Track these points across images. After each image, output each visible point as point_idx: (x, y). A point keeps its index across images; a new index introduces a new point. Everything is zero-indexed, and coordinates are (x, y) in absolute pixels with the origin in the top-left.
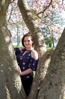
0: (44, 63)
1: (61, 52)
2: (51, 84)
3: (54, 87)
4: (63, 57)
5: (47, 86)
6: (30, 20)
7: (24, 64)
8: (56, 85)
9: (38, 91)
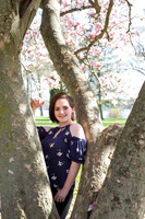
0: (100, 154)
1: (137, 131)
2: (117, 199)
3: (124, 205)
4: (141, 142)
5: (108, 204)
6: (68, 65)
7: (60, 154)
8: (128, 201)
9: (89, 213)
